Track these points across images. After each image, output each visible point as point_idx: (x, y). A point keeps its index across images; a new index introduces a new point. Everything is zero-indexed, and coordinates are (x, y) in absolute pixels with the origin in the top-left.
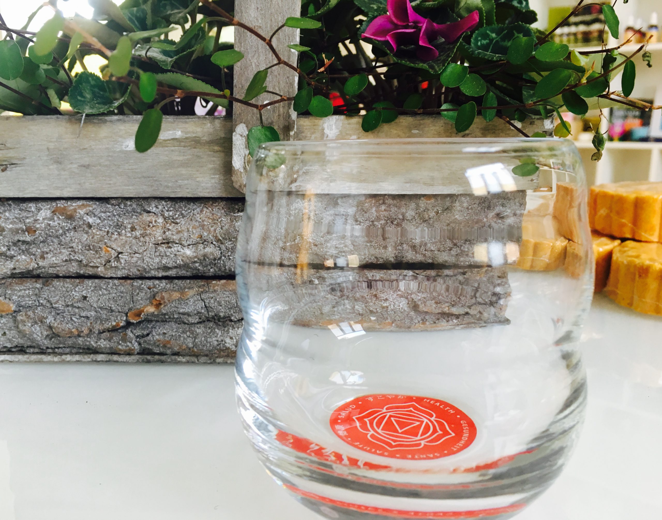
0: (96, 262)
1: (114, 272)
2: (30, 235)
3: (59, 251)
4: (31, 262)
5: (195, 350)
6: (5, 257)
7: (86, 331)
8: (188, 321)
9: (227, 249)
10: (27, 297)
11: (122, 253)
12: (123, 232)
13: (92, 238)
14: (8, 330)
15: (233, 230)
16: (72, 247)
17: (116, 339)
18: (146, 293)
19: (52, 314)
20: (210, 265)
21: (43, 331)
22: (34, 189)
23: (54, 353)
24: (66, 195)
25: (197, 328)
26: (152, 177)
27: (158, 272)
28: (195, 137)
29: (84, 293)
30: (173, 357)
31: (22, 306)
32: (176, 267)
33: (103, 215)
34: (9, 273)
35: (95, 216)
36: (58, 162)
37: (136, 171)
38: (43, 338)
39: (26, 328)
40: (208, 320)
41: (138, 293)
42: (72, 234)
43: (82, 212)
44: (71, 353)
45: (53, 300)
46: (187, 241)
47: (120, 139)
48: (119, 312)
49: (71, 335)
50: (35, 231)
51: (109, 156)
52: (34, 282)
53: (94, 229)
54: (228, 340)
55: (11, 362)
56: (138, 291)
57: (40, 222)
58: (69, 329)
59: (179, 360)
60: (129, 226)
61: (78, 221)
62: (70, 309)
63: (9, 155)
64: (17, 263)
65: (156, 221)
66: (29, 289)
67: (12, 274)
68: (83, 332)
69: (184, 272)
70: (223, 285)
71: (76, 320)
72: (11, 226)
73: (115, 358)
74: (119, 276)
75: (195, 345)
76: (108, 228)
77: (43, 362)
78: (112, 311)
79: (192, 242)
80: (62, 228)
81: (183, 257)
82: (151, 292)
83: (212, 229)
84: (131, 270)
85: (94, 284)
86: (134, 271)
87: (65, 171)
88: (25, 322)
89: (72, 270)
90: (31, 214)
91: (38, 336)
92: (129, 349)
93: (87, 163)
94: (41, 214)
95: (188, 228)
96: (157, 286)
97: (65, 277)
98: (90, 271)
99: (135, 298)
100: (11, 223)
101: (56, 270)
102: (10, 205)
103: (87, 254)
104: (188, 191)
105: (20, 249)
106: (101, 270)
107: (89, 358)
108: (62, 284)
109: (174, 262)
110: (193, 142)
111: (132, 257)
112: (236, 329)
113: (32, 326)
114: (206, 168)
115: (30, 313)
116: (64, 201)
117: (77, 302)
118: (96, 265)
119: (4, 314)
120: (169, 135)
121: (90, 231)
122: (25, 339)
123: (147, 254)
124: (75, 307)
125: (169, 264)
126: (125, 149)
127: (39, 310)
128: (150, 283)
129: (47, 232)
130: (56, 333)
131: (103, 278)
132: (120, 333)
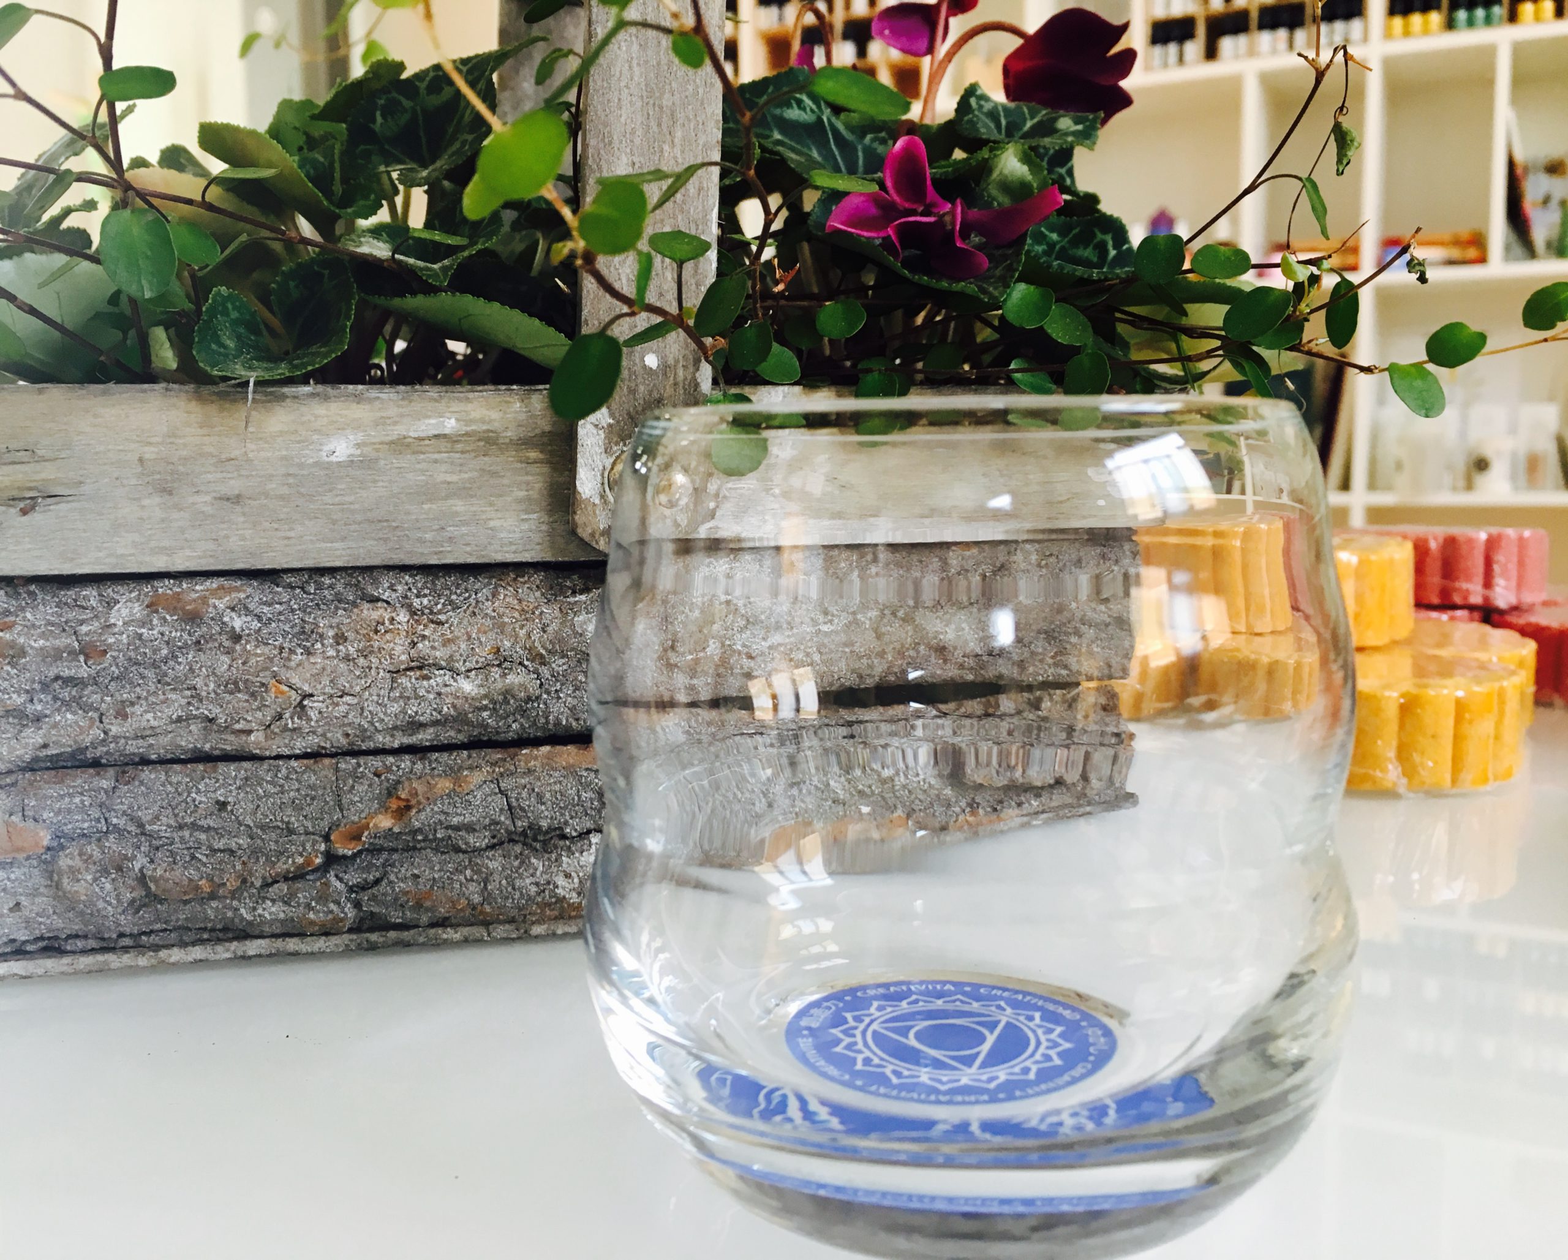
0: (255, 718)
1: (287, 741)
2: (90, 663)
3: (162, 697)
4: (90, 727)
5: (488, 909)
6: (16, 721)
7: (232, 884)
8: (467, 844)
9: (553, 676)
10: (79, 813)
11: (312, 695)
12: (318, 646)
13: (244, 664)
14: (28, 895)
15: (570, 632)
16: (194, 688)
17: (305, 897)
18: (370, 786)
19: (142, 849)
20: (514, 714)
21: (122, 891)
22: (101, 554)
23: (139, 948)
24: (180, 564)
25: (488, 857)
26: (387, 521)
27: (392, 736)
28: (489, 431)
29: (220, 795)
30: (432, 931)
31: (64, 835)
32: (435, 723)
33: (266, 609)
34: (27, 758)
35: (248, 611)
36: (167, 491)
37: (352, 507)
38: (120, 910)
39: (80, 888)
40: (511, 841)
41: (353, 787)
42: (190, 656)
43: (221, 605)
44: (183, 945)
45: (145, 816)
46: (465, 661)
47: (315, 437)
48: (307, 833)
49: (195, 895)
50: (105, 652)
51: (290, 475)
52: (92, 776)
53: (248, 642)
54: (561, 881)
55: (25, 977)
56: (351, 781)
57: (116, 630)
58: (190, 880)
59: (445, 936)
60: (331, 633)
61: (210, 627)
62: (186, 833)
63: (43, 476)
64: (53, 733)
65: (392, 620)
66: (82, 794)
67: (36, 759)
68: (224, 884)
69: (452, 733)
70: (549, 757)
71: (204, 859)
72: (41, 642)
73: (292, 944)
74: (298, 751)
75: (487, 898)
76: (281, 639)
77: (109, 969)
78: (291, 832)
79: (477, 662)
80: (168, 643)
81: (457, 698)
82: (381, 782)
83: (522, 633)
84: (329, 735)
85: (243, 772)
86: (335, 739)
87: (181, 510)
88: (79, 871)
89: (183, 744)
90: (88, 614)
91: (110, 904)
92: (334, 919)
93: (237, 492)
94: (119, 610)
95: (467, 633)
96: (394, 768)
97: (162, 762)
98: (231, 743)
99: (346, 799)
100: (43, 635)
101: (145, 744)
102: (31, 594)
103: (229, 702)
104: (468, 549)
105: (55, 698)
106: (256, 740)
107: (228, 950)
108: (163, 777)
109: (435, 710)
110: (482, 443)
111: (337, 705)
112: (577, 855)
113: (95, 880)
114: (509, 499)
115: (93, 850)
116: (172, 581)
117: (206, 818)
118: (247, 728)
119: (21, 856)
120: (428, 426)
121: (238, 647)
122: (71, 915)
123: (371, 695)
124: (201, 829)
125: (422, 715)
126: (326, 459)
127: (111, 842)
128: (376, 762)
129: (132, 654)
130: (159, 893)
131: (261, 759)
132: (314, 881)
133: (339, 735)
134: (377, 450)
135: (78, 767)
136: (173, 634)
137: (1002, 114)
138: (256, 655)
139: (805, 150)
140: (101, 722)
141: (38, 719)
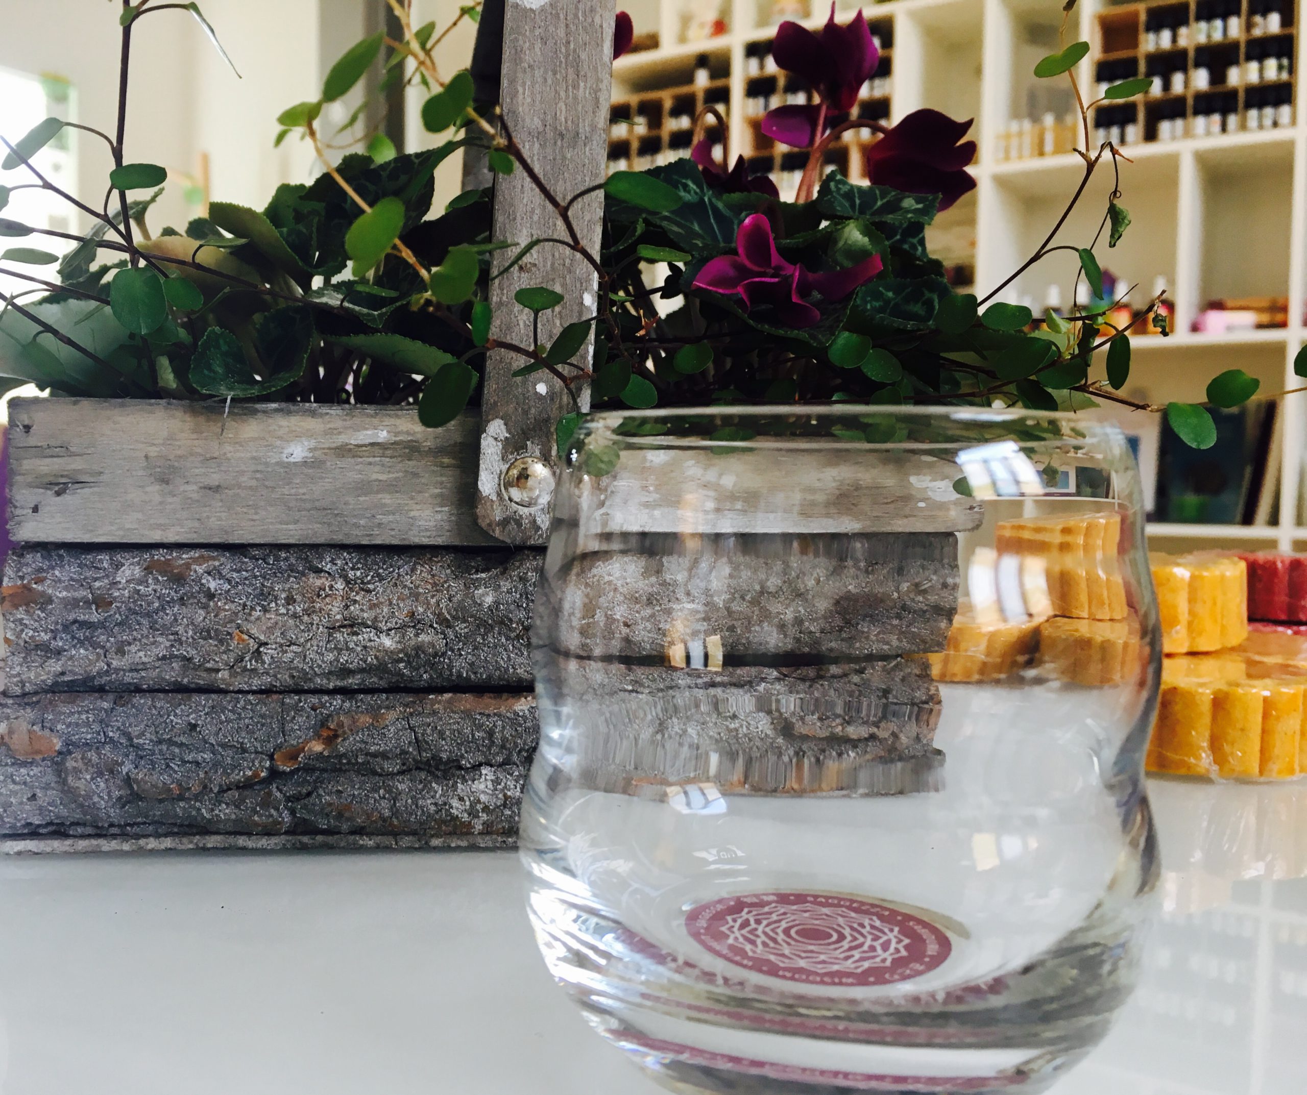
0: (220, 660)
1: (246, 679)
2: (100, 611)
3: (152, 640)
4: (97, 660)
5: (395, 822)
6: (43, 653)
7: (196, 789)
8: (382, 769)
9: (456, 637)
10: (85, 727)
11: (266, 644)
12: (273, 605)
13: (215, 616)
14: (42, 788)
15: (471, 602)
16: (177, 633)
17: (251, 803)
18: (308, 717)
19: (130, 757)
20: (424, 666)
21: (113, 788)
22: (113, 528)
23: (124, 835)
24: (171, 537)
25: (398, 781)
26: (330, 509)
27: (328, 679)
28: (411, 441)
29: (192, 719)
30: (351, 838)
31: (73, 744)
32: (362, 671)
33: (235, 575)
34: (49, 682)
35: (221, 577)
36: (165, 481)
37: (304, 497)
38: (110, 804)
39: (81, 784)
40: (418, 768)
41: (294, 717)
42: (176, 609)
43: (200, 570)
44: (157, 836)
45: (134, 731)
46: (386, 622)
47: (278, 443)
48: (256, 752)
49: (168, 797)
50: (111, 603)
51: (258, 471)
52: (96, 699)
53: (219, 600)
54: (455, 803)
55: (37, 854)
56: (293, 713)
57: (121, 586)
58: (164, 783)
59: (361, 842)
60: (283, 596)
61: (191, 586)
62: (164, 747)
63: (73, 467)
64: (69, 663)
65: (331, 587)
66: (87, 712)
67: (56, 684)
68: (189, 789)
69: (375, 679)
70: (449, 702)
71: (176, 768)
72: (64, 593)
73: (242, 841)
74: (254, 687)
75: (395, 812)
76: (244, 599)
77: (101, 851)
78: (244, 750)
79: (396, 623)
80: (159, 598)
81: (379, 651)
82: (317, 715)
83: (433, 601)
84: (279, 676)
85: (210, 702)
86: (285, 678)
87: (174, 496)
88: (80, 772)
89: (167, 677)
90: (101, 574)
91: (103, 798)
92: (274, 821)
93: (217, 484)
94: (124, 571)
95: (389, 599)
96: (328, 705)
97: (151, 691)
98: (202, 679)
99: (288, 727)
100: (66, 588)
101: (139, 676)
102: (61, 557)
103: (203, 646)
104: (393, 533)
105: (73, 638)
106: (222, 677)
107: (191, 842)
108: (150, 703)
109: (361, 659)
110: (407, 451)
111: (286, 652)
112: (470, 783)
113: (92, 779)
114: (427, 495)
115: (92, 755)
116: (165, 550)
117: (180, 735)
118: (216, 667)
119: (38, 757)
120: (364, 436)
121: (211, 604)
122: (73, 806)
123: (312, 646)
124: (175, 744)
125: (351, 663)
126: (286, 460)
127: (107, 750)
128: (314, 700)
129: (132, 605)
130: (139, 792)
131: (225, 692)
132: (259, 791)
133: (286, 676)
134: (326, 454)
135: (87, 692)
136: (164, 591)
137: (857, 195)
138: (226, 610)
139: (688, 224)
140: (105, 657)
141: (59, 652)
